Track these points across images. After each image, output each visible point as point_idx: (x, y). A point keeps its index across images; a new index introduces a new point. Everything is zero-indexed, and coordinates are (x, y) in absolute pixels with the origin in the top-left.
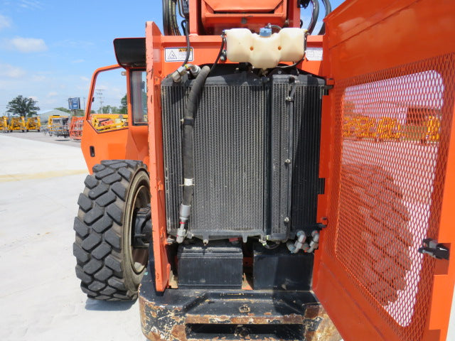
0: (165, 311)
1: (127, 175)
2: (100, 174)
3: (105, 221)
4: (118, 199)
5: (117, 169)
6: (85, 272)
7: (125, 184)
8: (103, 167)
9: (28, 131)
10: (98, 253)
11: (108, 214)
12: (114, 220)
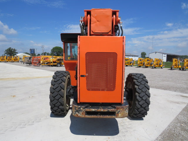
0: (80, 108)
1: (65, 75)
2: (57, 75)
3: (59, 88)
4: (63, 82)
5: (62, 73)
6: (53, 104)
7: (64, 78)
8: (58, 73)
9: (14, 62)
10: (57, 98)
11: (60, 86)
12: (62, 88)
